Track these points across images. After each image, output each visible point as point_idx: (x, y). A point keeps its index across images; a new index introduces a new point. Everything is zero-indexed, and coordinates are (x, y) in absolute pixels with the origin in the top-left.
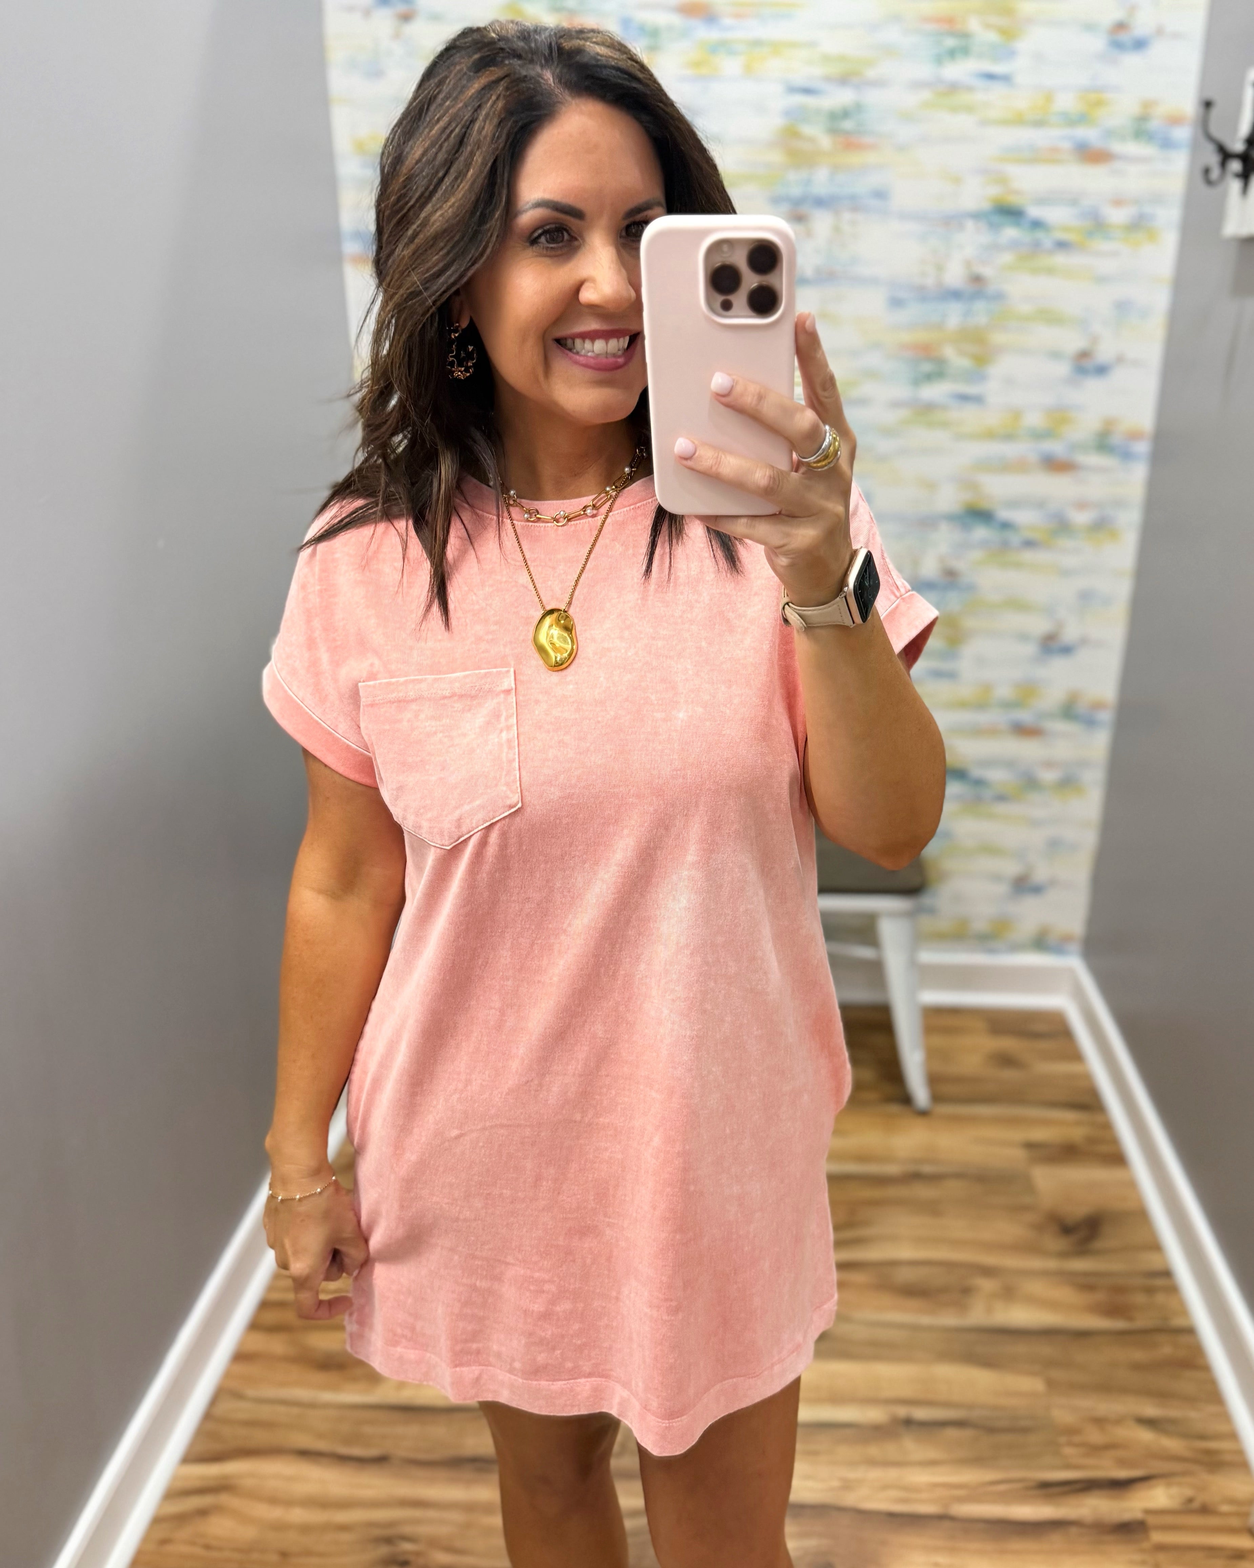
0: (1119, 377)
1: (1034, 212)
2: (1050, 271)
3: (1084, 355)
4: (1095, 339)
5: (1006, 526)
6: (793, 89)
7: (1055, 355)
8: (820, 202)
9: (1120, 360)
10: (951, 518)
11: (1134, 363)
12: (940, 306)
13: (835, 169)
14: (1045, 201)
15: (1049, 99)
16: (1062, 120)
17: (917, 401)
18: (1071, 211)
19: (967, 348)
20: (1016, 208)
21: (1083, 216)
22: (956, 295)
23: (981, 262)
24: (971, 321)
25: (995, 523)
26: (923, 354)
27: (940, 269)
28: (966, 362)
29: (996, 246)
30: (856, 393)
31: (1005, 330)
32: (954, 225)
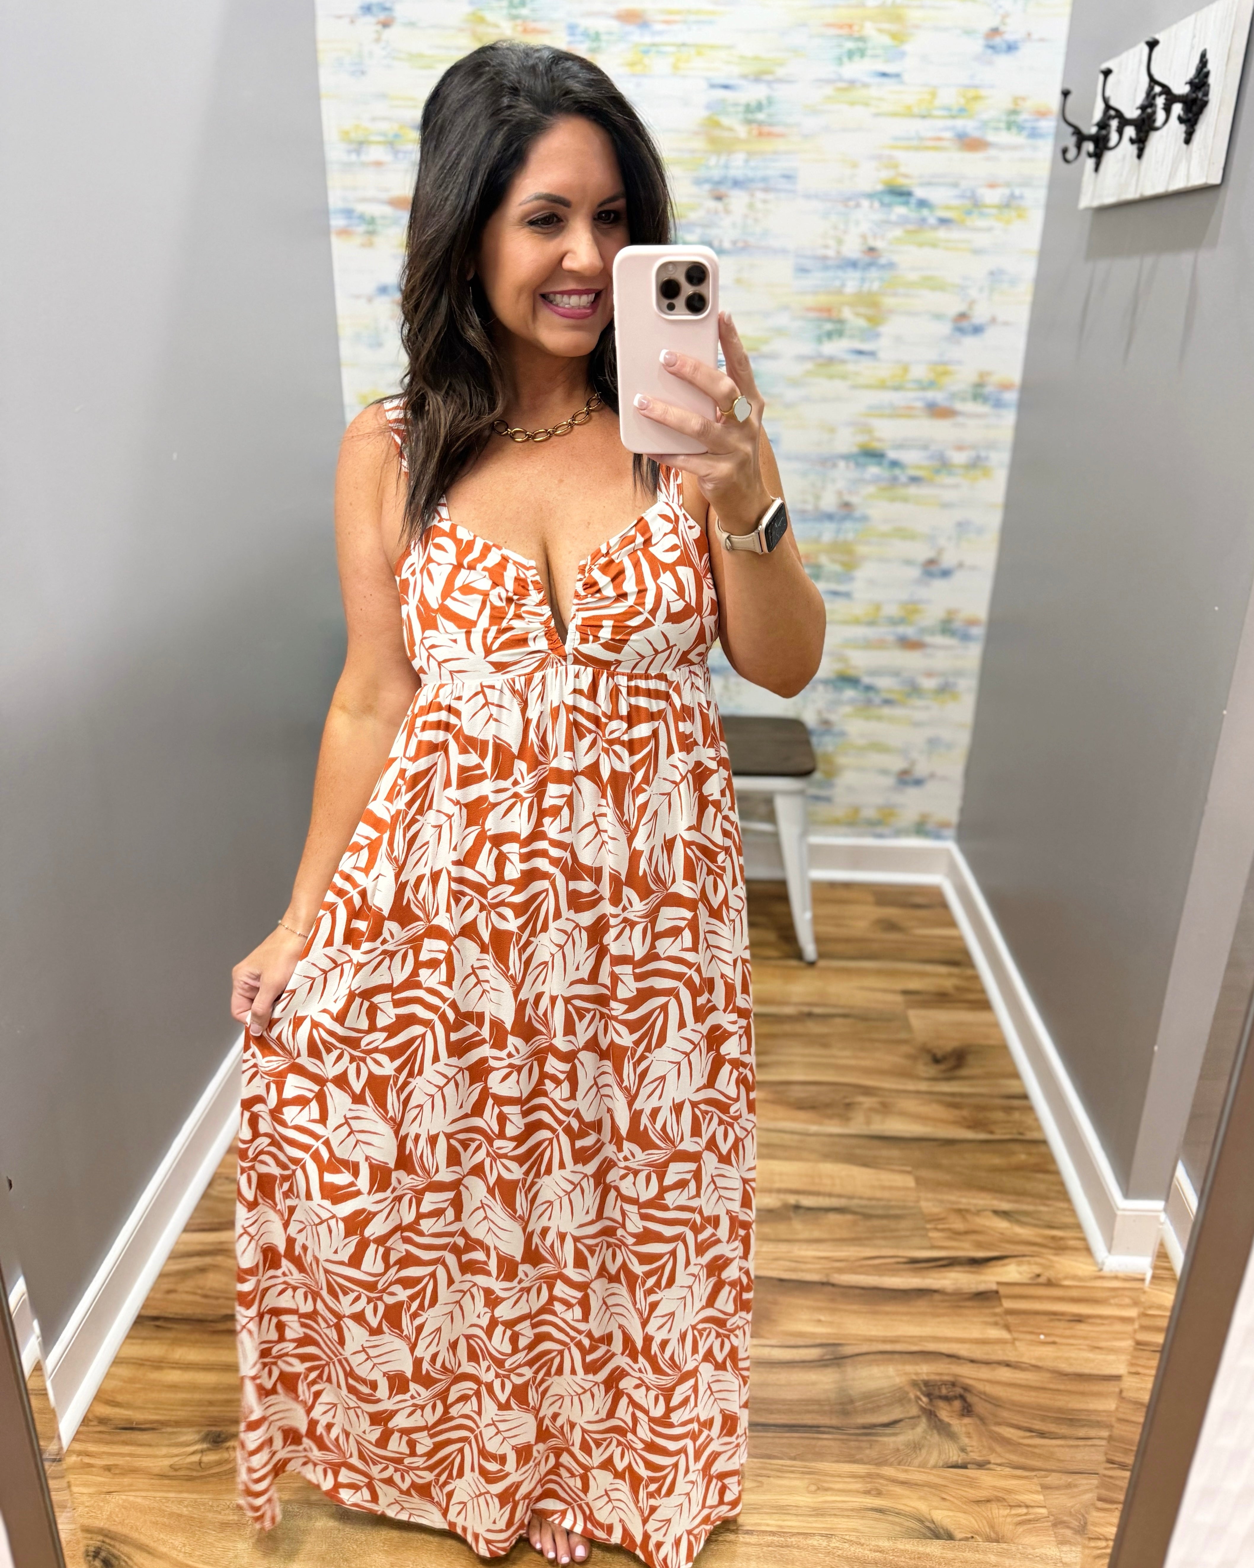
0: (992, 334)
1: (920, 193)
2: (934, 245)
3: (963, 316)
4: (972, 303)
5: (895, 464)
6: (713, 86)
7: (938, 317)
9: (993, 320)
10: (846, 457)
11: (1006, 324)
12: (840, 273)
13: (750, 154)
14: (929, 184)
15: (934, 95)
16: (945, 113)
17: (820, 356)
18: (952, 192)
19: (863, 310)
20: (905, 189)
21: (962, 196)
22: (854, 264)
23: (875, 236)
24: (866, 287)
25: (886, 462)
26: (825, 315)
27: (840, 242)
28: (862, 323)
29: (887, 222)
30: (765, 349)
31: (895, 295)
32: (852, 203)
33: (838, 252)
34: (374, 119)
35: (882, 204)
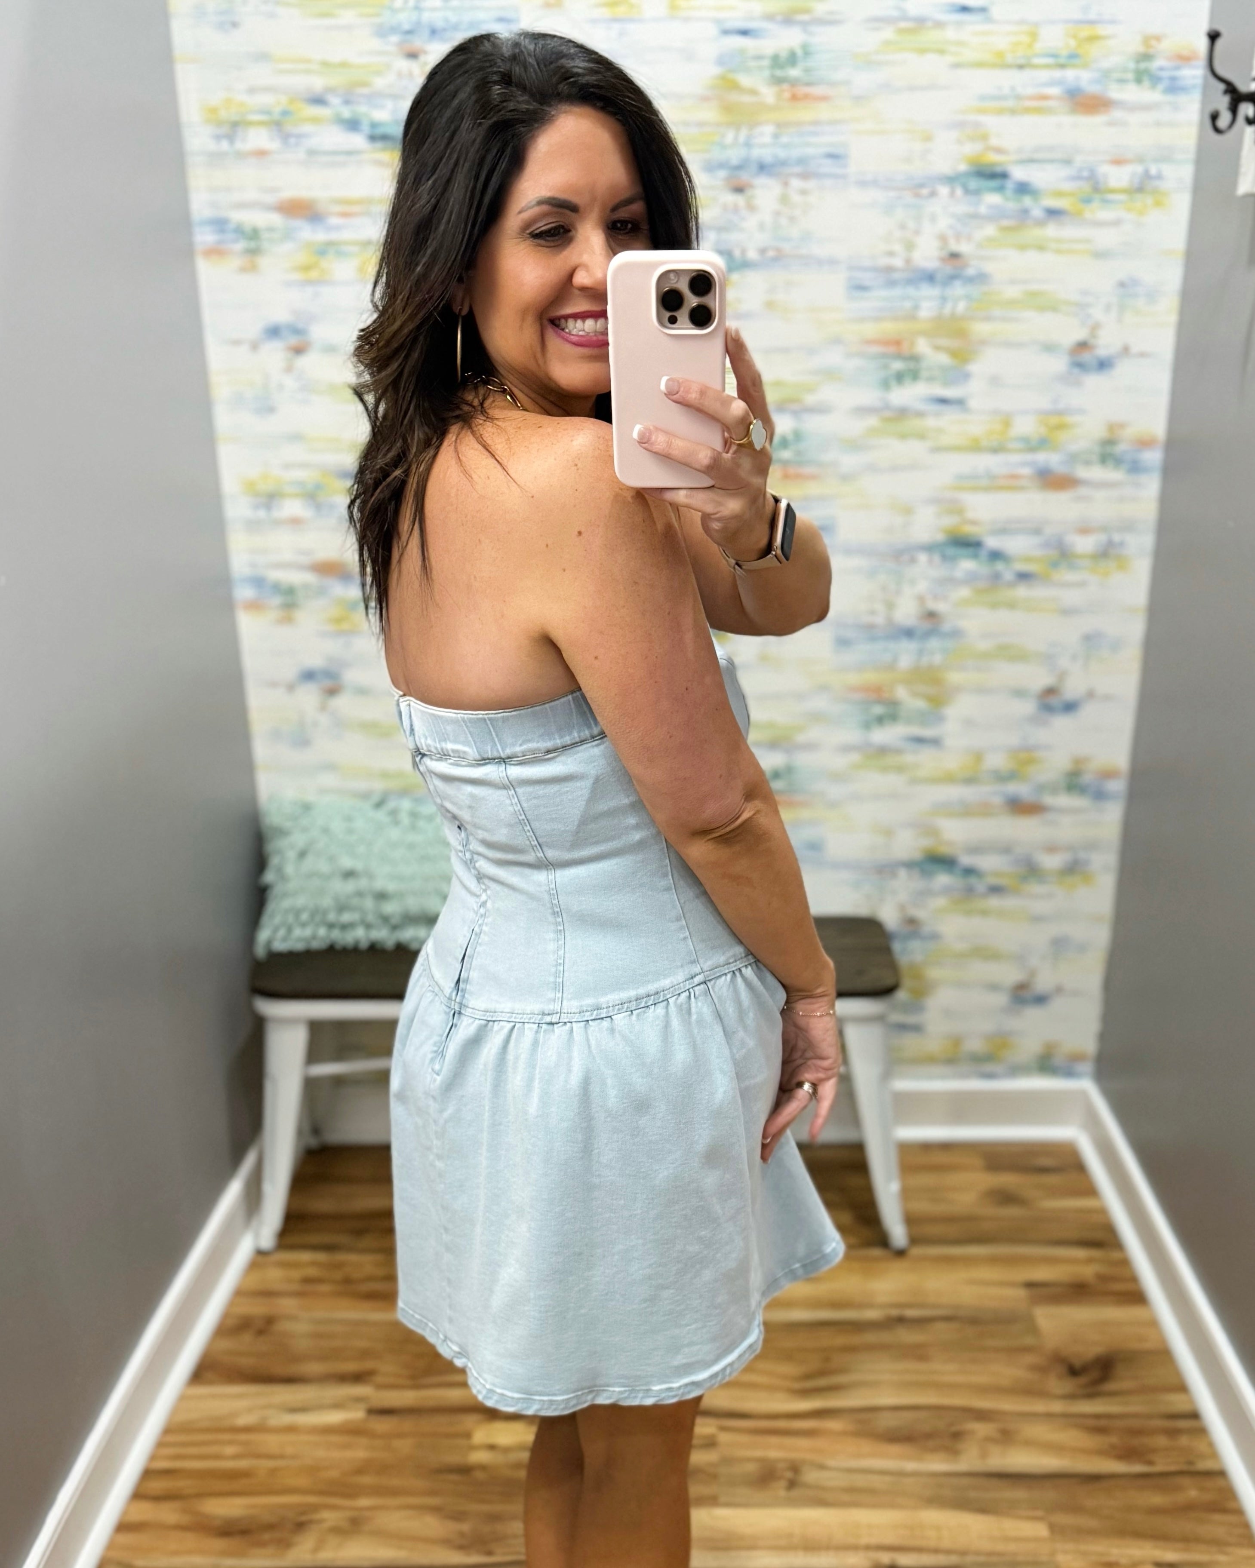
0: (1123, 371)
1: (1019, 173)
2: (1041, 247)
3: (1083, 346)
4: (1095, 328)
5: (996, 556)
6: (726, 32)
7: (1049, 348)
8: (763, 168)
9: (1126, 350)
10: (929, 548)
11: (1143, 355)
12: (911, 291)
13: (780, 126)
14: (1032, 161)
15: (1034, 36)
16: (1050, 61)
17: (887, 407)
18: (1064, 172)
19: (945, 342)
20: (998, 169)
21: (1078, 178)
22: (930, 278)
23: (958, 237)
24: (947, 310)
25: (983, 553)
26: (892, 349)
27: (910, 246)
28: (944, 359)
29: (975, 216)
30: (810, 399)
31: (988, 319)
32: (925, 191)
33: (908, 261)
34: (252, 91)
35: (967, 191)
